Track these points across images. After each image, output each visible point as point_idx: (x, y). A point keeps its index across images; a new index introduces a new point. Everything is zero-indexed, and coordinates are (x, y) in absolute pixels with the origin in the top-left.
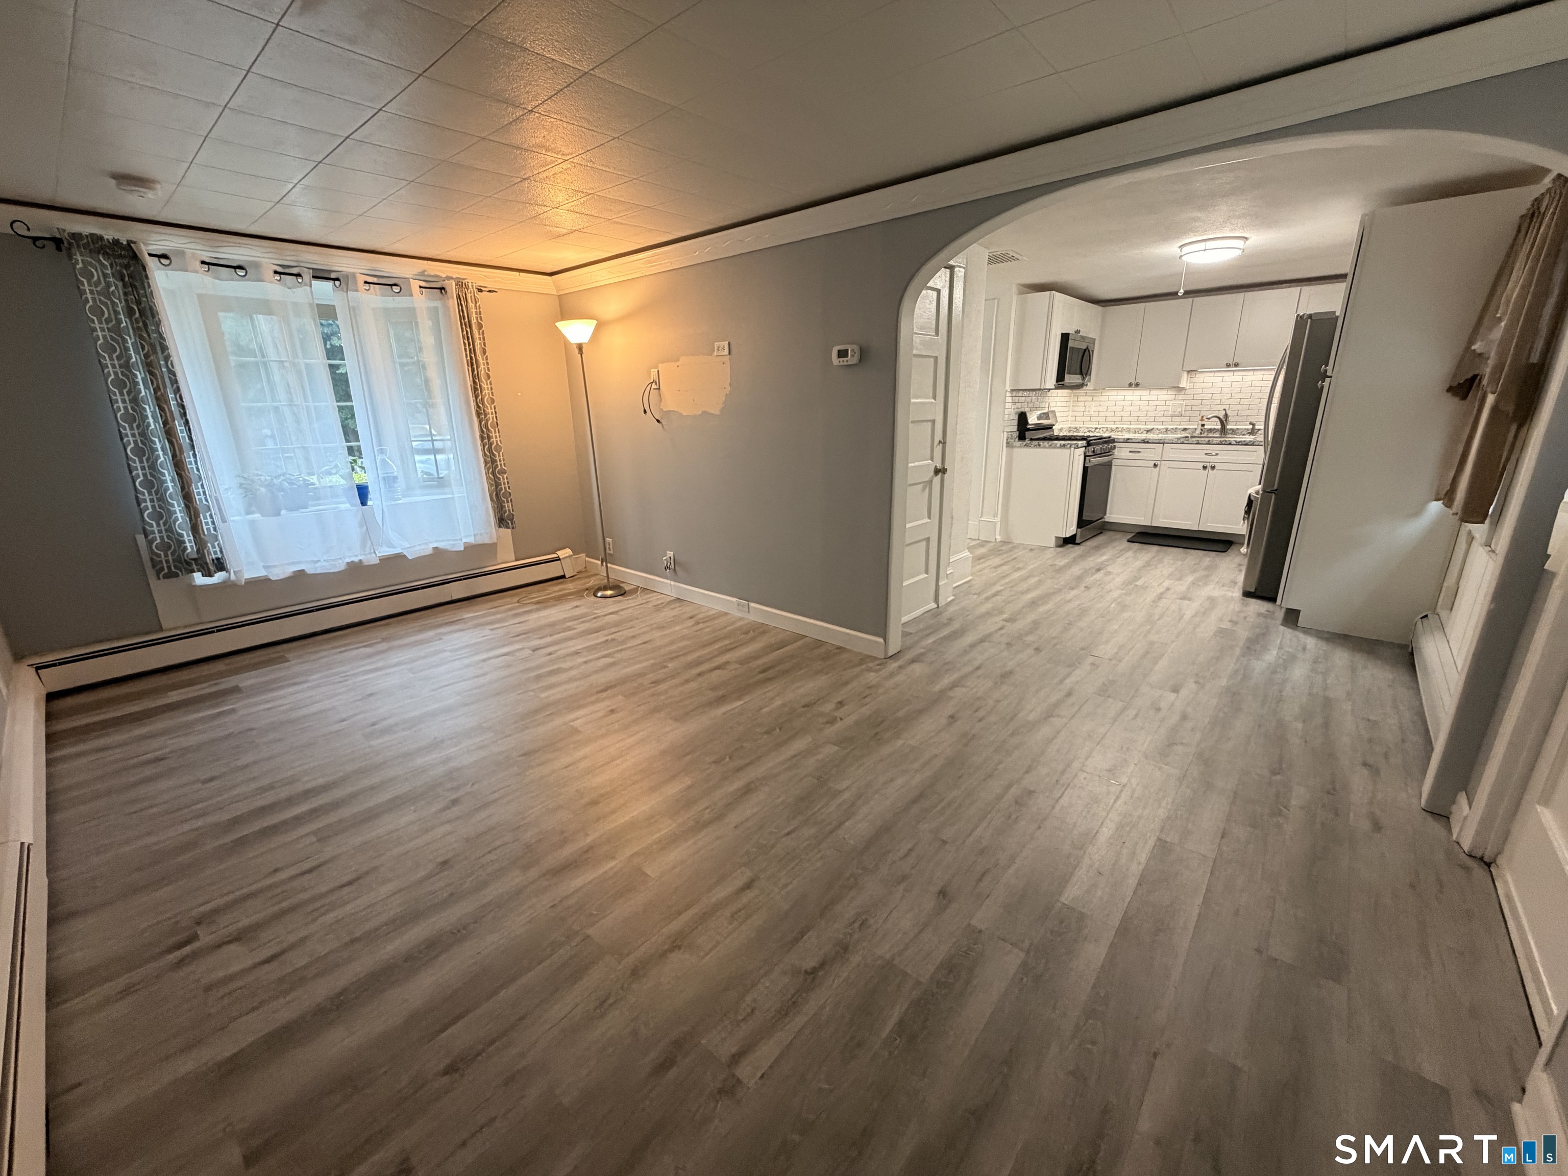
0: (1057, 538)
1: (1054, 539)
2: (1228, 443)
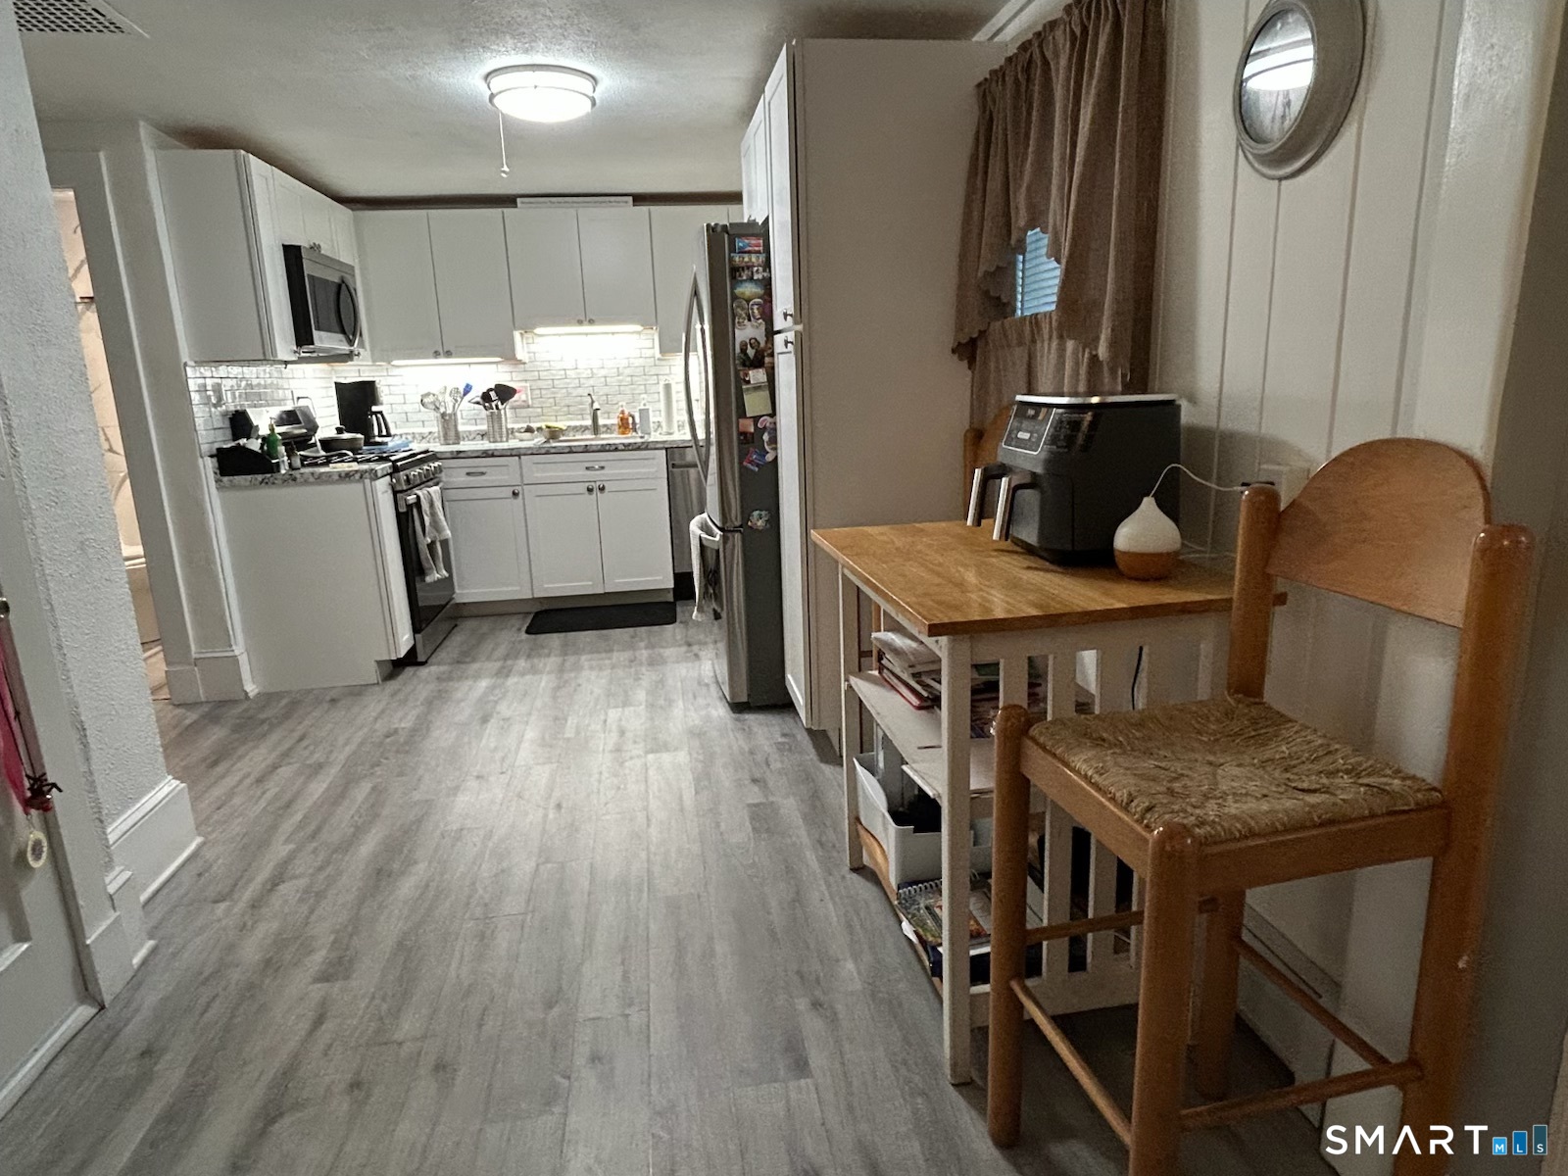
0: (379, 663)
1: (374, 665)
2: (613, 448)
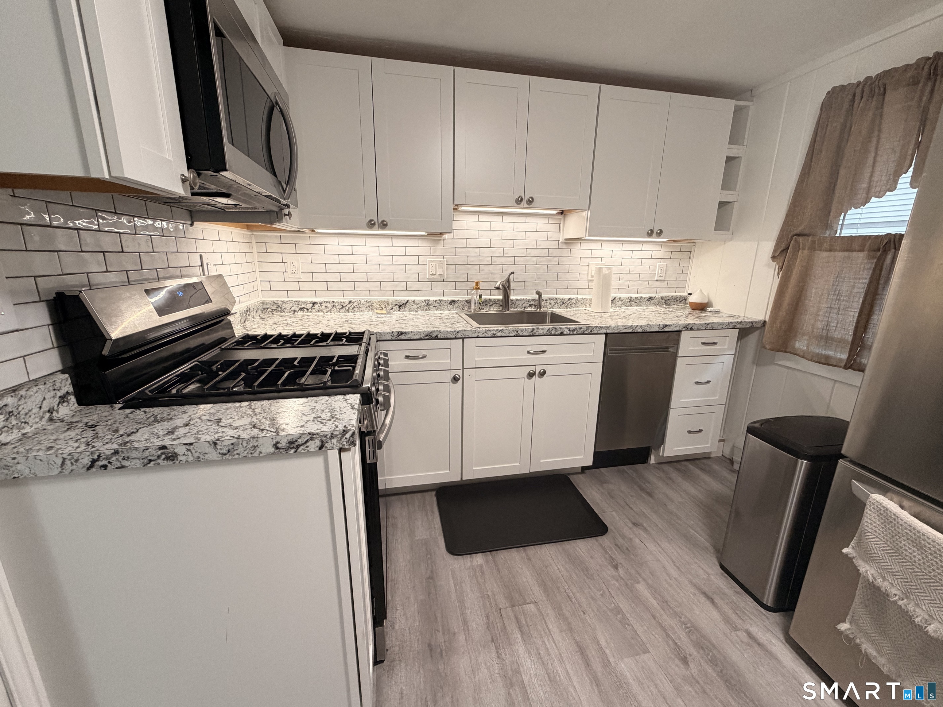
2: (559, 332)
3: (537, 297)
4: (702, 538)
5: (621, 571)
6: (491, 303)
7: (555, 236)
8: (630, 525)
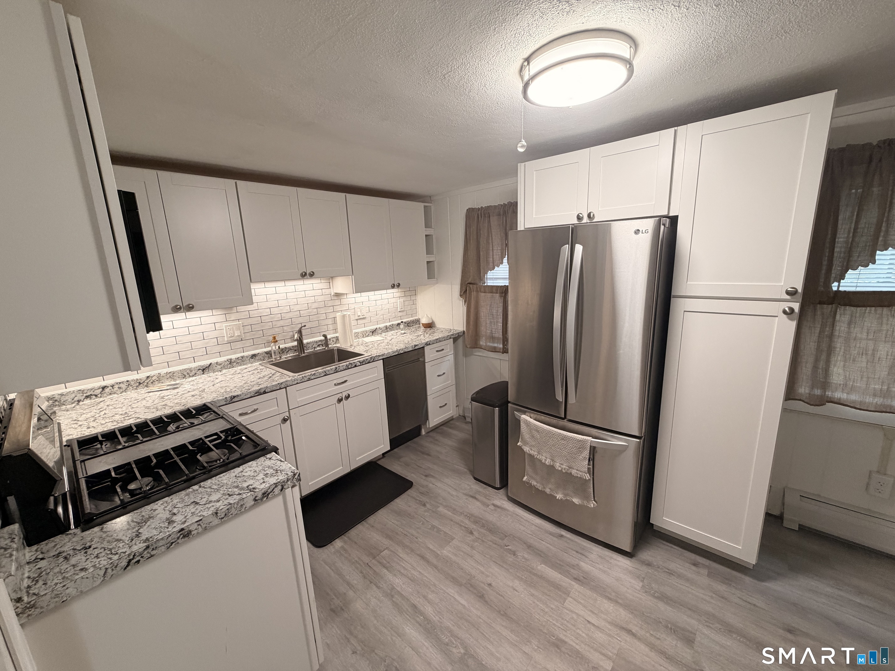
2: (354, 365)
3: (323, 338)
4: (462, 468)
5: (428, 506)
6: (287, 350)
7: (327, 291)
8: (424, 477)
